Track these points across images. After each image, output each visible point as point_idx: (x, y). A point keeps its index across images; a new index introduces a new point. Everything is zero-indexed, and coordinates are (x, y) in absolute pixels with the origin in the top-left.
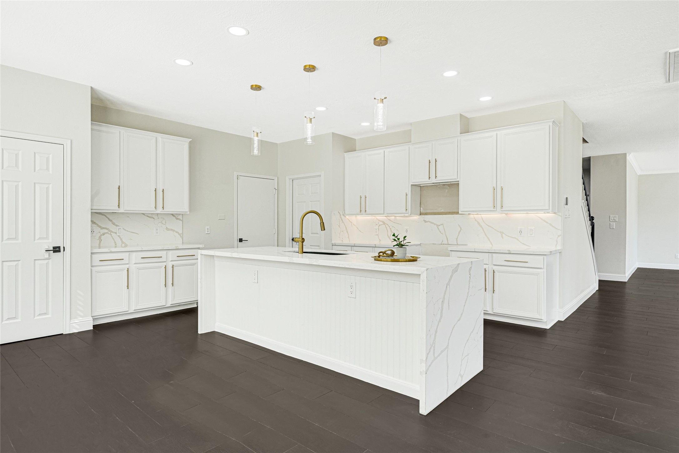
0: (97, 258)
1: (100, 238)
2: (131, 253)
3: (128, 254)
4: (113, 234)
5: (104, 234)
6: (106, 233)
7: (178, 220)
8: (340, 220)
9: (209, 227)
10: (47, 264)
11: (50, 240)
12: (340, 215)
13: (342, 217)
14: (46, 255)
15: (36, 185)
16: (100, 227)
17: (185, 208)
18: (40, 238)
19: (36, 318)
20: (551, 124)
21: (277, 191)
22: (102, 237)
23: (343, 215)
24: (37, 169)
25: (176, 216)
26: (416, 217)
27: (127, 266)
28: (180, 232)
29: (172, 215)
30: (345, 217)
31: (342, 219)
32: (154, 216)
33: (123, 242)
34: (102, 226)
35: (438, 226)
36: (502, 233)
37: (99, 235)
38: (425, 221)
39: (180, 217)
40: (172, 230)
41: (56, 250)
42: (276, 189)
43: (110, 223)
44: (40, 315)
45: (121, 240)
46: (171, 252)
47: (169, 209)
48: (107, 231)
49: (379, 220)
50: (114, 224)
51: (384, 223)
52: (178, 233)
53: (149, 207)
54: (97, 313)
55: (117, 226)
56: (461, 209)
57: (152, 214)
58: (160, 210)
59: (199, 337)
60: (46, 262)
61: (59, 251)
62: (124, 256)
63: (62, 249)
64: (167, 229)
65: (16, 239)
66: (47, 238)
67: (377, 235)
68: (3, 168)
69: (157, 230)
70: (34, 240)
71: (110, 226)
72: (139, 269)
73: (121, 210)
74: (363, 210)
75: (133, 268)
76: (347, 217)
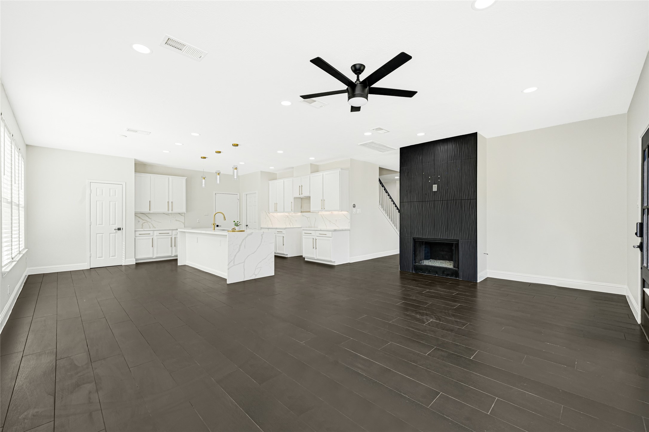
0: (138, 233)
1: (142, 224)
2: (154, 231)
3: (152, 231)
4: (148, 223)
5: (144, 223)
6: (145, 222)
7: (182, 216)
8: (266, 215)
9: (199, 219)
10: (115, 235)
11: (116, 225)
12: (266, 213)
13: (268, 214)
14: (115, 231)
15: (111, 202)
16: (142, 219)
17: (184, 210)
18: (112, 224)
19: (110, 258)
20: (340, 170)
21: (239, 200)
22: (144, 224)
23: (268, 213)
24: (111, 195)
25: (181, 214)
26: (300, 214)
27: (152, 237)
28: (183, 222)
29: (179, 213)
30: (269, 214)
31: (267, 215)
32: (169, 214)
33: (153, 227)
34: (144, 219)
35: (308, 218)
36: (330, 221)
37: (142, 223)
38: (303, 216)
39: (183, 215)
40: (179, 221)
41: (119, 229)
42: (239, 199)
43: (147, 217)
44: (112, 256)
45: (153, 225)
46: (174, 231)
47: (175, 211)
48: (146, 221)
49: (286, 215)
50: (149, 218)
51: (288, 217)
52: (182, 222)
53: (166, 211)
54: (138, 257)
55: (150, 219)
56: (312, 210)
57: (168, 213)
58: (170, 212)
59: (178, 267)
60: (114, 234)
61: (120, 230)
62: (151, 232)
63: (121, 229)
64: (176, 220)
65: (102, 224)
66: (115, 224)
67: (285, 223)
68: (97, 196)
69: (171, 221)
70: (110, 225)
71: (147, 219)
72: (158, 238)
73: (151, 212)
74: (276, 211)
75: (155, 238)
76: (271, 214)
